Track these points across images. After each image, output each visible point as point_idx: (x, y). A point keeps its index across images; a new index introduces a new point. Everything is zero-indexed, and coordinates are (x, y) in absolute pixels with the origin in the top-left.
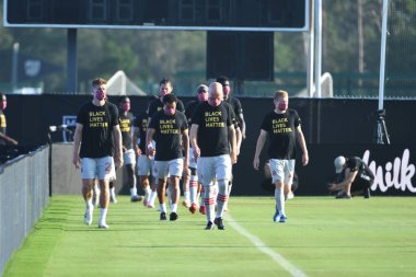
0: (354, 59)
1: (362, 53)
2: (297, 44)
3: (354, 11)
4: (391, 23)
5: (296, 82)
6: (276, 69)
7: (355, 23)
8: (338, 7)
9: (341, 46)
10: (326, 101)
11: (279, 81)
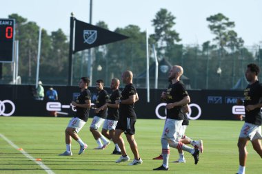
0: (28, 72)
1: (30, 70)
2: (9, 67)
3: (28, 56)
4: (41, 60)
5: (8, 79)
6: (3, 75)
7: (28, 60)
8: (22, 55)
9: (24, 68)
10: (18, 86)
11: (3, 79)
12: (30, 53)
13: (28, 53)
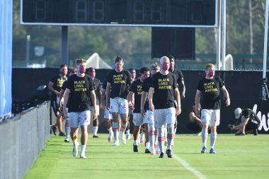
0: (247, 45)
1: (252, 42)
2: (210, 36)
3: (247, 14)
6: (197, 52)
7: (248, 22)
8: (236, 12)
9: (238, 37)
11: (198, 60)
12: (251, 8)
13: (247, 7)
